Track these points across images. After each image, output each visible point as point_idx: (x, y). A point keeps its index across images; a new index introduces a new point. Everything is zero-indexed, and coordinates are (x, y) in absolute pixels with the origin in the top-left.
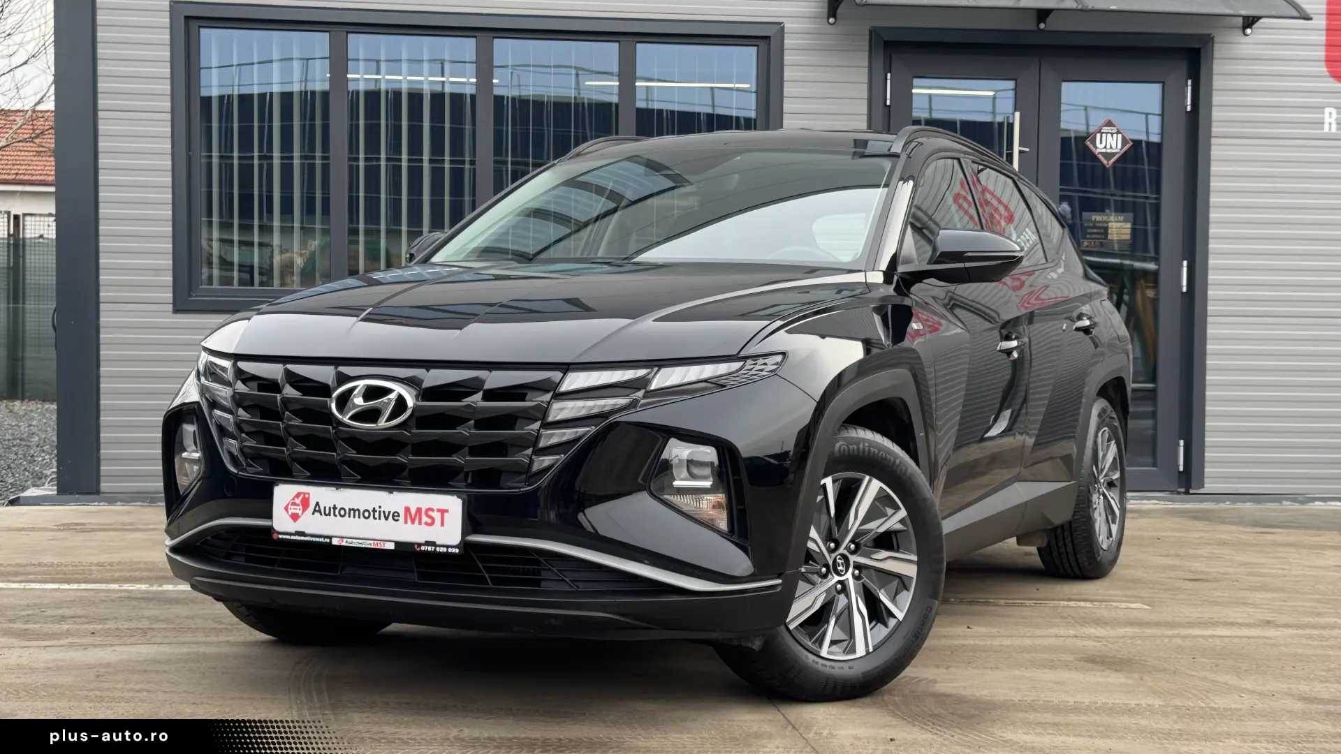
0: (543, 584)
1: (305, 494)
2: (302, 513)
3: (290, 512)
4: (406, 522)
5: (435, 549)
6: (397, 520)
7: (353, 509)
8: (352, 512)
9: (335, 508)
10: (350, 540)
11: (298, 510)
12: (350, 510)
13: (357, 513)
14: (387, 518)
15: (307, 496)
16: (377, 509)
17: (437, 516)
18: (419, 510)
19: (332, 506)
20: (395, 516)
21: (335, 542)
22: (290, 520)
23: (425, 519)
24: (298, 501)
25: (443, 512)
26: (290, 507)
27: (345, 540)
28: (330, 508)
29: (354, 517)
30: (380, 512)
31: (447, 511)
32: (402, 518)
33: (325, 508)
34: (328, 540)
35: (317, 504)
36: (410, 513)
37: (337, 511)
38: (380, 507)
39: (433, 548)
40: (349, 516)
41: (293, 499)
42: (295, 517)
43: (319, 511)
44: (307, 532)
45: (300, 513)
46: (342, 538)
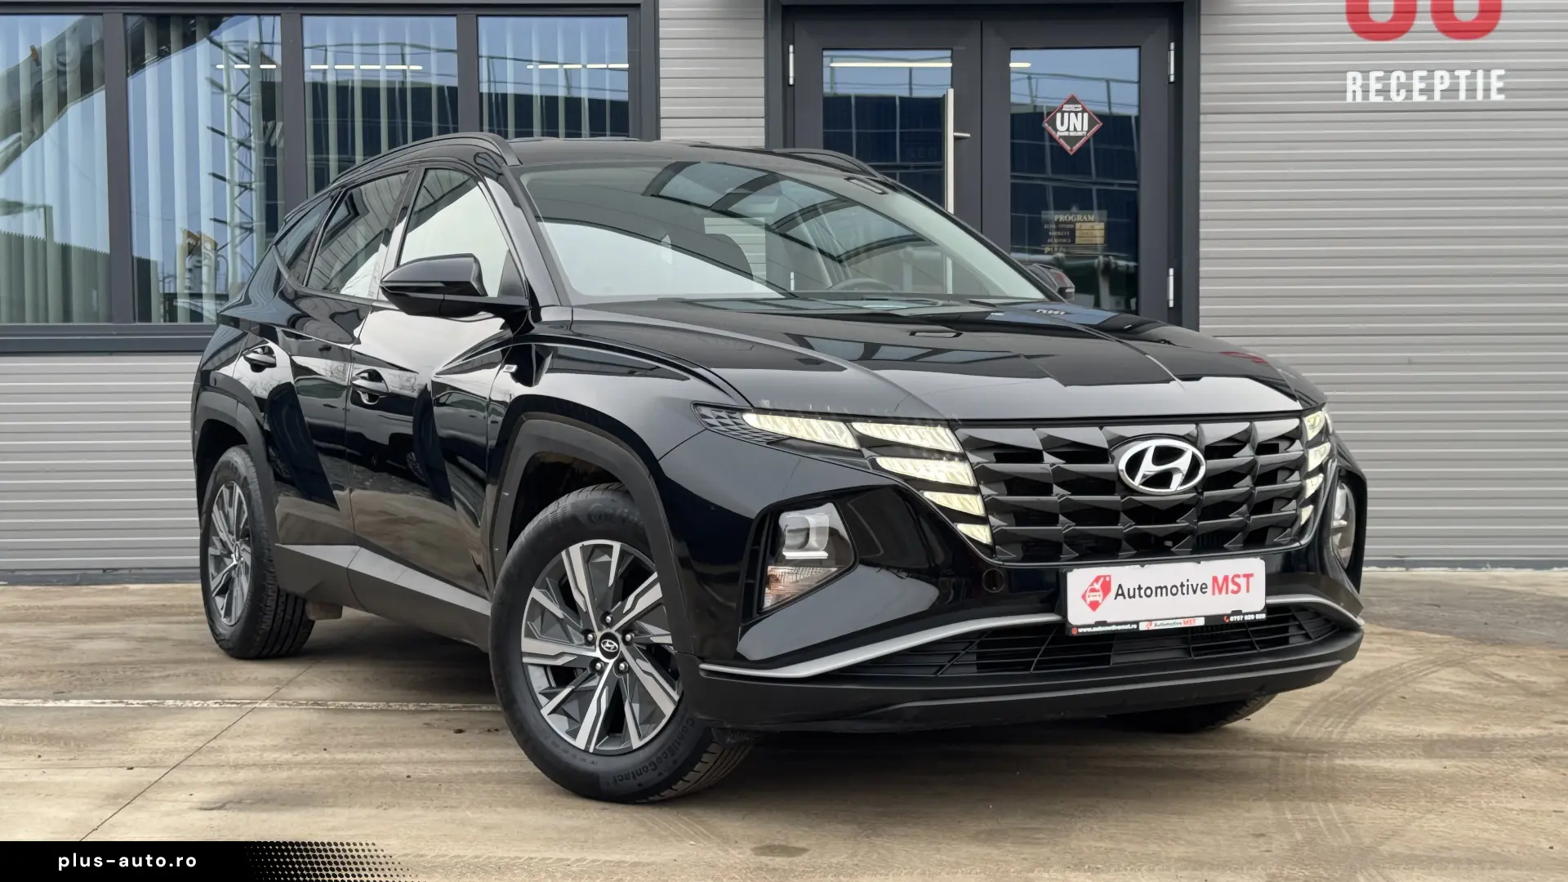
0: (1291, 640)
1: (1105, 577)
2: (1103, 600)
3: (1089, 600)
4: (1214, 594)
5: (1244, 619)
6: (1204, 593)
7: (1160, 587)
8: (1159, 590)
9: (1140, 588)
10: (1159, 623)
11: (1098, 597)
12: (1157, 588)
13: (1164, 590)
14: (1195, 592)
15: (1108, 579)
16: (1185, 583)
17: (1242, 581)
18: (1226, 579)
19: (1137, 587)
20: (1203, 587)
21: (1143, 627)
22: (1089, 609)
23: (1232, 587)
24: (1097, 586)
25: (1248, 576)
26: (1088, 594)
27: (1154, 623)
28: (1134, 589)
29: (1162, 595)
30: (1188, 585)
31: (1252, 575)
32: (1209, 590)
33: (1129, 589)
34: (1135, 626)
35: (1120, 586)
36: (1218, 584)
37: (1142, 591)
38: (1188, 581)
39: (1242, 617)
40: (1156, 596)
41: (1092, 585)
42: (1094, 605)
43: (1123, 594)
44: (1109, 620)
45: (1100, 601)
46: (1151, 621)
